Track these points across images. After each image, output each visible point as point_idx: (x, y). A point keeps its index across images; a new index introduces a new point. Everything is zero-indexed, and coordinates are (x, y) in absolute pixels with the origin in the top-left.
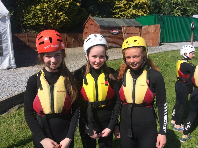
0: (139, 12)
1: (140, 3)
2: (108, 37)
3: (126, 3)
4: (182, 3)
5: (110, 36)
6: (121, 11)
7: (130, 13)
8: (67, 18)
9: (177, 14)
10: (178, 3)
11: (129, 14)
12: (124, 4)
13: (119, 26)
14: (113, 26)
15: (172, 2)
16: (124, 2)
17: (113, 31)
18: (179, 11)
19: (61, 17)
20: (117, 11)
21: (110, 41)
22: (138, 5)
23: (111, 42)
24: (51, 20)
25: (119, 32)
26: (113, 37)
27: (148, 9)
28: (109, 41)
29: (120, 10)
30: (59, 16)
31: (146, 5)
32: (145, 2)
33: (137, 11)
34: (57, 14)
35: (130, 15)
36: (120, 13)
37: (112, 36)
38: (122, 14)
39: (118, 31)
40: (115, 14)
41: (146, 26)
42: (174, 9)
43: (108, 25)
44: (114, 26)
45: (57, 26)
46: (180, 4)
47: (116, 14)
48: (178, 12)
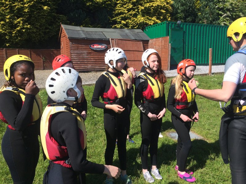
0: (150, 20)
1: (153, 7)
2: (86, 55)
3: (131, 7)
4: (233, 8)
5: (89, 53)
6: (124, 19)
7: (136, 21)
8: (29, 26)
9: (224, 24)
10: (226, 8)
11: (134, 22)
12: (128, 8)
13: (105, 39)
14: (93, 39)
15: (217, 7)
16: (128, 6)
17: (95, 47)
18: (227, 20)
19: (19, 25)
20: (118, 19)
21: (90, 61)
22: (151, 10)
23: (92, 62)
24: (3, 30)
25: (105, 47)
26: (94, 55)
27: (169, 17)
28: (88, 61)
29: (122, 17)
30: (15, 24)
31: (165, 10)
32: (162, 5)
33: (147, 18)
34: (10, 21)
35: (137, 25)
36: (123, 22)
37: (92, 53)
38: (125, 23)
39: (103, 47)
40: (115, 22)
41: (153, 40)
42: (220, 17)
43: (85, 37)
44: (95, 39)
45: (16, 39)
46: (228, 10)
47: (118, 23)
48: (225, 21)
